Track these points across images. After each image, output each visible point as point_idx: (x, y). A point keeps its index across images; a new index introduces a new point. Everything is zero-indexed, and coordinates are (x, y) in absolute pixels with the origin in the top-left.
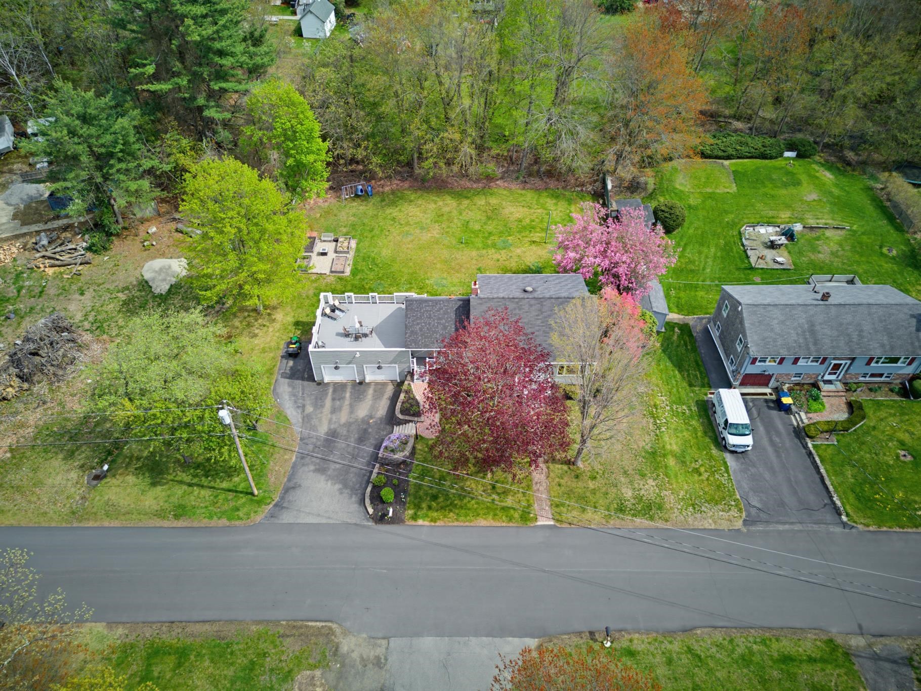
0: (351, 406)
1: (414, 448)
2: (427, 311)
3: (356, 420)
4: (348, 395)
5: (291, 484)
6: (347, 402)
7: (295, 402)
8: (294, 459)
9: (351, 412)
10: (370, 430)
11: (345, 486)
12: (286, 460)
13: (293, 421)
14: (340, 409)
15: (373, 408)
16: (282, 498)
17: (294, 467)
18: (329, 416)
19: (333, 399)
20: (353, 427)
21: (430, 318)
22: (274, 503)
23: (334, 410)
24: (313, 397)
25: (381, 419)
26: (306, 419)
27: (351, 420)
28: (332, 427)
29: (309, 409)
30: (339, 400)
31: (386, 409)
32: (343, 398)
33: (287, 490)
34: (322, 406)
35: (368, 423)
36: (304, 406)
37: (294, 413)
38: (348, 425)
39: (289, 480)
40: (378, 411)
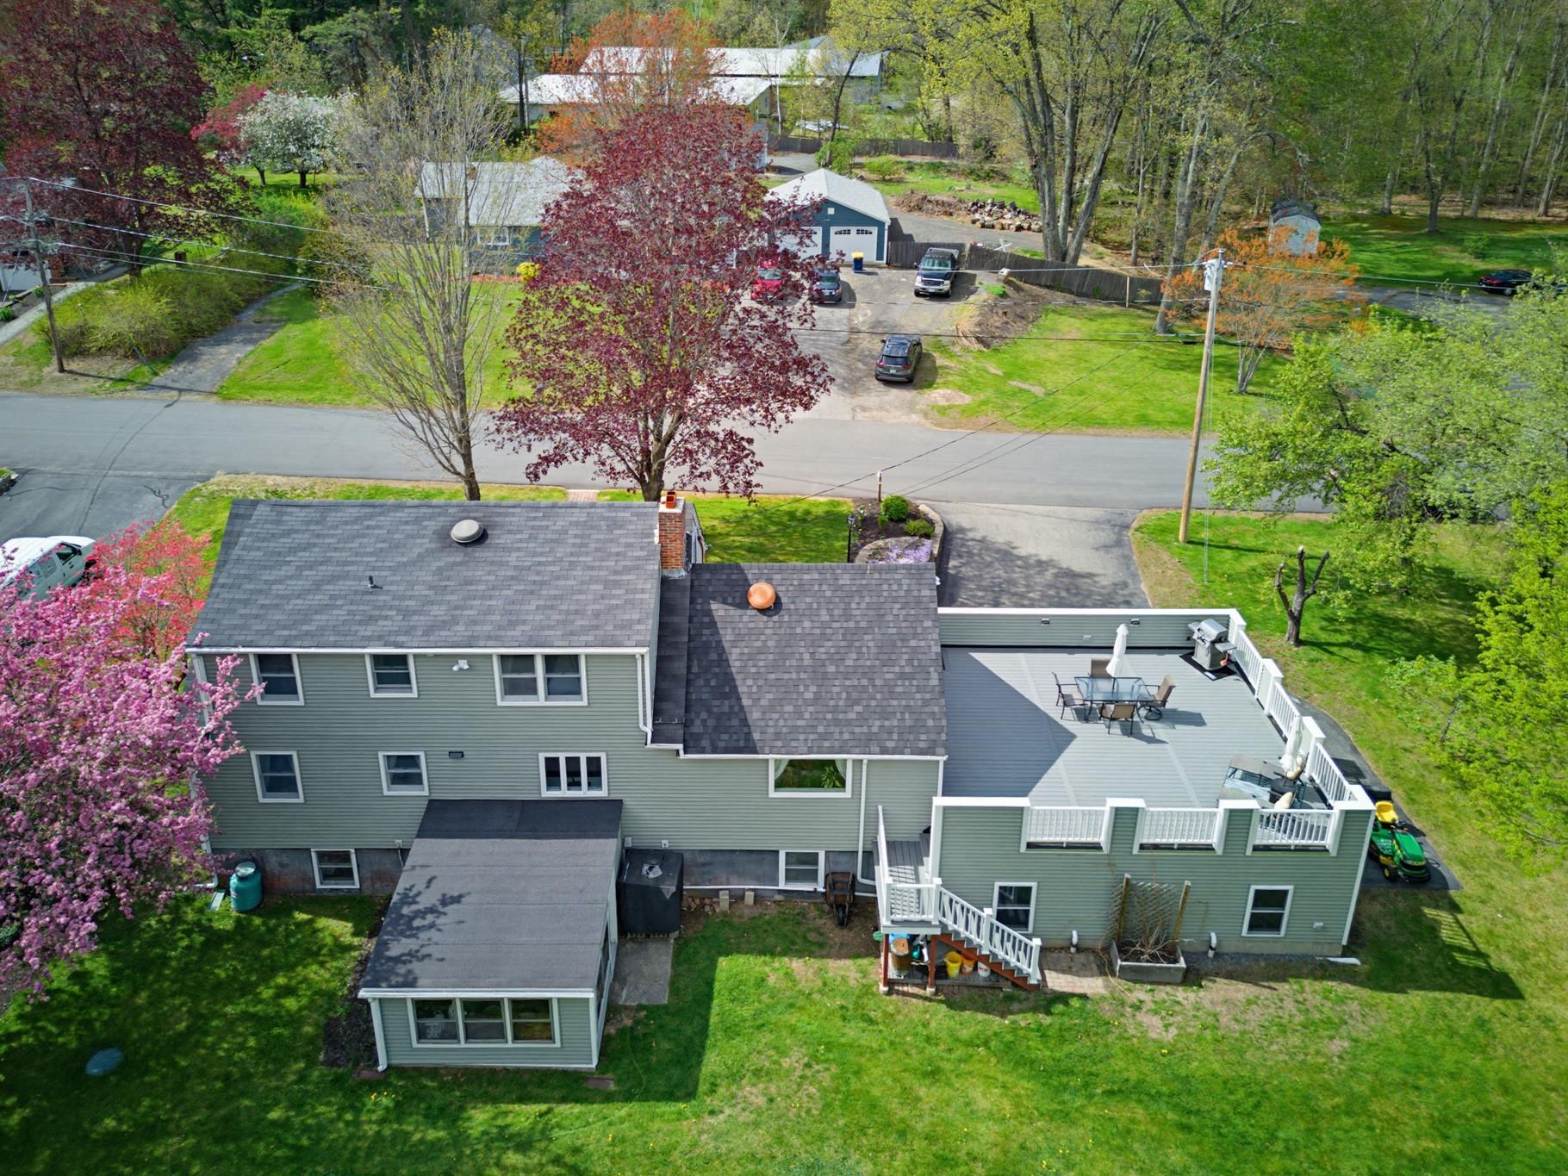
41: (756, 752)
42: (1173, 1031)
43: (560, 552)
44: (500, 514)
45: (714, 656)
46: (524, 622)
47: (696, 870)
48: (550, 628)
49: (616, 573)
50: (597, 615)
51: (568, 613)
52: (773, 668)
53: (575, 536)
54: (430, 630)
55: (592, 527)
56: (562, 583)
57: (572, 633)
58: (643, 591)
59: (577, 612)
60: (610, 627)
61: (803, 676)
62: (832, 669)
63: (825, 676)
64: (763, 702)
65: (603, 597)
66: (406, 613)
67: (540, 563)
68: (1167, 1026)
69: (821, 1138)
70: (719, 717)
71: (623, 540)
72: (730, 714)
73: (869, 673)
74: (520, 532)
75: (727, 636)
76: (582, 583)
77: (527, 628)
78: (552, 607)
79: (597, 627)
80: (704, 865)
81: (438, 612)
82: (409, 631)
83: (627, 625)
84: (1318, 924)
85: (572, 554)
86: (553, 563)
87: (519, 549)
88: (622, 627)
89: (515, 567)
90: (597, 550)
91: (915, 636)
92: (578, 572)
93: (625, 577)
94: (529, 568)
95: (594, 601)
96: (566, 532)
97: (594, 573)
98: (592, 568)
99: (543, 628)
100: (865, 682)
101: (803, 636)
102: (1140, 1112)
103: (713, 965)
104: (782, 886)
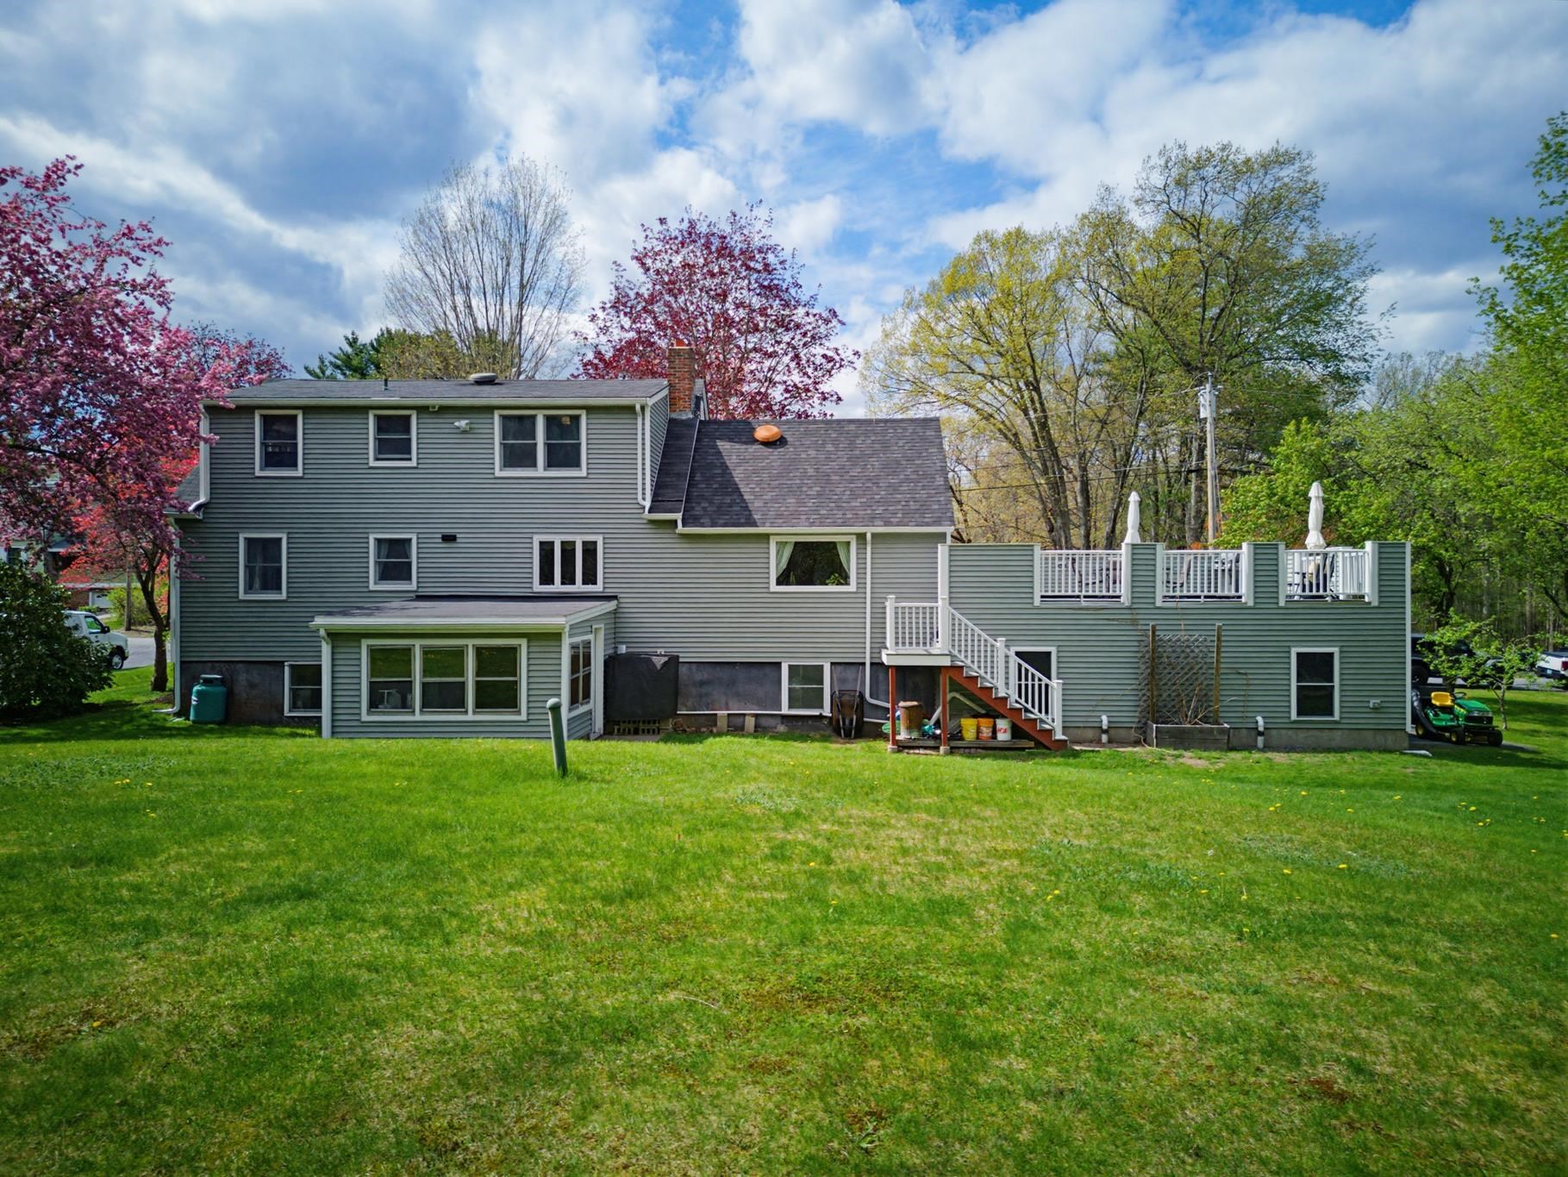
41: (754, 524)
45: (717, 471)
47: (694, 691)
52: (777, 477)
61: (806, 481)
62: (836, 477)
63: (829, 482)
70: (720, 506)
72: (732, 504)
75: (731, 460)
80: (702, 683)
84: (1373, 702)
91: (920, 458)
100: (869, 485)
101: (808, 459)
104: (785, 710)
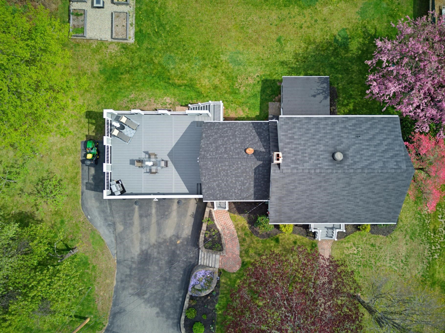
0: (159, 224)
1: (218, 282)
2: (224, 170)
3: (165, 241)
4: (154, 211)
5: (117, 309)
6: (154, 220)
7: (105, 219)
8: (115, 283)
9: (159, 231)
10: (178, 252)
11: (162, 310)
12: (108, 285)
13: (107, 241)
14: (148, 228)
15: (179, 226)
16: (112, 323)
17: (116, 291)
18: (139, 235)
19: (141, 216)
20: (163, 248)
21: (227, 176)
22: (105, 328)
23: (144, 230)
24: (121, 214)
25: (187, 239)
26: (119, 241)
27: (161, 240)
28: (144, 248)
29: (120, 228)
30: (146, 217)
31: (191, 228)
32: (149, 215)
33: (114, 315)
34: (132, 224)
35: (176, 245)
36: (114, 224)
37: (107, 233)
38: (159, 245)
39: (114, 305)
40: (183, 230)
42: (164, 99)
43: (309, 150)
44: (331, 166)
45: (263, 140)
46: (313, 124)
48: (306, 123)
49: (292, 142)
50: (294, 127)
51: (302, 128)
52: (246, 138)
53: (306, 157)
54: (338, 122)
55: (301, 160)
56: (306, 139)
57: (300, 121)
58: (283, 135)
59: (300, 128)
60: (290, 123)
61: (239, 136)
62: (231, 137)
63: (233, 136)
64: (249, 131)
65: (294, 133)
66: (345, 128)
67: (314, 146)
68: (166, 100)
69: (238, 70)
70: (260, 128)
71: (291, 155)
72: (258, 129)
73: (221, 137)
74: (323, 158)
75: (260, 144)
76: (300, 139)
77: (312, 123)
78: (307, 130)
79: (294, 123)
81: (338, 128)
82: (343, 122)
83: (286, 123)
85: (305, 149)
86: (310, 146)
87: (321, 151)
88: (287, 123)
89: (320, 144)
90: (298, 151)
91: (207, 144)
92: (302, 142)
93: (288, 141)
94: (317, 144)
95: (296, 132)
96: (309, 158)
97: (297, 142)
98: (299, 144)
99: (308, 123)
100: (222, 135)
101: (239, 144)
102: (176, 81)
103: (260, 114)
